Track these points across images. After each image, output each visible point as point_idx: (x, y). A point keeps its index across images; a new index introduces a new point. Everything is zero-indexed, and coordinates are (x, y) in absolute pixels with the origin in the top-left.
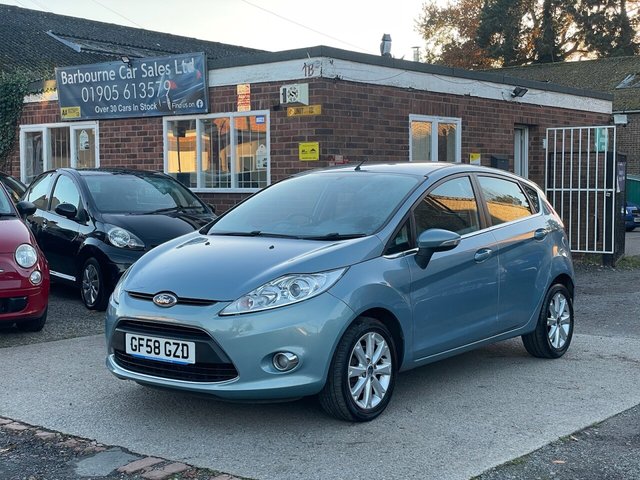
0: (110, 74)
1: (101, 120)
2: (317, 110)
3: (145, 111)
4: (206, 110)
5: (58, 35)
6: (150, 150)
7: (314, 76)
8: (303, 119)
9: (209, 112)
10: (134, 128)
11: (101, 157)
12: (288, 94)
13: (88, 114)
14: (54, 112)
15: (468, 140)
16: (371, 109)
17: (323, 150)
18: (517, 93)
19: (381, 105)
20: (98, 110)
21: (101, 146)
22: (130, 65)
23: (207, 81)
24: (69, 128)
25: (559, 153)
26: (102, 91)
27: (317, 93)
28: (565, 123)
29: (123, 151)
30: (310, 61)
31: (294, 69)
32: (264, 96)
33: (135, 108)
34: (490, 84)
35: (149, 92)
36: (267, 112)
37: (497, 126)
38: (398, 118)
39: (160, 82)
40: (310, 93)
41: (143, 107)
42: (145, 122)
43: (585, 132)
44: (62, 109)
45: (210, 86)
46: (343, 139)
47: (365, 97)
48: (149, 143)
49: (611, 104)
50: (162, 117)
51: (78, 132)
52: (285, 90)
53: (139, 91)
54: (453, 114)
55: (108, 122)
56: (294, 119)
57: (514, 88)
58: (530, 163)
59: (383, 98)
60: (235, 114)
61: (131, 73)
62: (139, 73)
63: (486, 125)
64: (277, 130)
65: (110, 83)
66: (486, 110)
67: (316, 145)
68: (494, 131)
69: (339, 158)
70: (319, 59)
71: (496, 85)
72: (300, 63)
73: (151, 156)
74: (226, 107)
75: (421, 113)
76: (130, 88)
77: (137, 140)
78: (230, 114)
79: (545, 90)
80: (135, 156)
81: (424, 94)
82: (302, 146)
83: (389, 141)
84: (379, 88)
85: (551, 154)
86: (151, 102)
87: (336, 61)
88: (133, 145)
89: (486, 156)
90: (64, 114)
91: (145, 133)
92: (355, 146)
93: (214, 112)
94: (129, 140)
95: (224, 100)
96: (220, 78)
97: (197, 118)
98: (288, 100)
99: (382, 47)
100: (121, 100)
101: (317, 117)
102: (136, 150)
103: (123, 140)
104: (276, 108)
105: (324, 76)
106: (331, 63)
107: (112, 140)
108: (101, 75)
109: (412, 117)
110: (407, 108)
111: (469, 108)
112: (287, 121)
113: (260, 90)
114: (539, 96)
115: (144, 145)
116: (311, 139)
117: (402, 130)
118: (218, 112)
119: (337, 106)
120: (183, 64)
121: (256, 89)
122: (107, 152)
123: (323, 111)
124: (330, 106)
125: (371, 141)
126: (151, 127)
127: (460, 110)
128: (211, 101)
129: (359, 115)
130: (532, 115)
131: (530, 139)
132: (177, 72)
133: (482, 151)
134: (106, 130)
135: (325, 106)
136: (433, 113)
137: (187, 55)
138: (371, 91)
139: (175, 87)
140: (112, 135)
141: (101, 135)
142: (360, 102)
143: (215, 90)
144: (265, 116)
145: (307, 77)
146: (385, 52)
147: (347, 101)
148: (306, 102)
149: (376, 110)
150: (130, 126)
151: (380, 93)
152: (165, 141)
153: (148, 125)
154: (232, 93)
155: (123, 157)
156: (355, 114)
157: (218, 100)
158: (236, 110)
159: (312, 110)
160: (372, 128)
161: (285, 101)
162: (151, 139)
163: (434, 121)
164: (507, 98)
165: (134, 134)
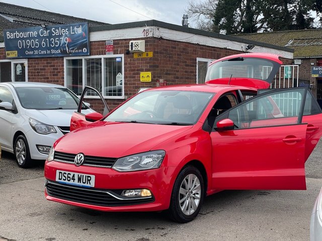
0: (35, 34)
1: (29, 58)
2: (151, 54)
3: (53, 54)
4: (89, 54)
5: (1, 13)
6: (57, 75)
7: (149, 36)
8: (142, 59)
9: (90, 55)
10: (47, 63)
11: (29, 79)
12: (134, 46)
13: (22, 55)
14: (2, 54)
16: (178, 54)
17: (153, 76)
18: (249, 48)
19: (182, 52)
20: (27, 53)
21: (29, 72)
22: (46, 28)
23: (89, 38)
24: (10, 63)
26: (29, 43)
27: (151, 45)
30: (147, 28)
31: (138, 33)
32: (121, 47)
33: (48, 52)
34: (236, 43)
35: (56, 43)
36: (123, 56)
38: (191, 59)
39: (62, 38)
40: (146, 45)
41: (53, 51)
42: (54, 60)
44: (7, 52)
45: (91, 41)
46: (164, 70)
47: (175, 48)
48: (56, 71)
49: (292, 54)
50: (63, 57)
51: (16, 65)
52: (132, 43)
53: (50, 43)
54: (218, 58)
55: (33, 60)
56: (138, 59)
57: (247, 45)
59: (184, 49)
60: (105, 56)
61: (46, 33)
62: (51, 33)
64: (128, 65)
65: (34, 38)
67: (149, 74)
69: (161, 81)
70: (152, 27)
71: (239, 43)
72: (142, 29)
73: (57, 78)
74: (100, 53)
76: (46, 41)
77: (49, 69)
78: (102, 57)
79: (262, 46)
80: (48, 78)
81: (204, 47)
82: (142, 74)
83: (186, 72)
84: (182, 43)
86: (57, 49)
87: (160, 29)
88: (47, 72)
90: (8, 55)
91: (54, 66)
92: (169, 74)
93: (93, 55)
94: (45, 69)
95: (98, 48)
96: (96, 37)
97: (83, 58)
98: (134, 49)
99: (183, 22)
100: (40, 48)
101: (150, 59)
102: (48, 75)
103: (41, 69)
104: (128, 53)
105: (154, 36)
106: (158, 29)
107: (35, 69)
108: (29, 34)
109: (197, 58)
110: (196, 54)
111: (226, 55)
112: (134, 60)
113: (118, 44)
114: (259, 49)
115: (54, 72)
116: (147, 70)
117: (193, 66)
118: (95, 55)
119: (161, 53)
120: (75, 28)
121: (116, 42)
122: (32, 75)
123: (153, 55)
124: (157, 53)
125: (178, 71)
126: (57, 63)
127: (221, 56)
128: (91, 49)
129: (172, 57)
132: (72, 33)
134: (32, 64)
135: (155, 52)
136: (208, 57)
137: (78, 24)
138: (178, 45)
139: (71, 41)
140: (35, 66)
141: (29, 67)
142: (172, 51)
143: (93, 43)
144: (121, 58)
145: (145, 37)
146: (184, 24)
147: (166, 50)
148: (143, 50)
149: (180, 55)
150: (45, 62)
151: (182, 46)
152: (65, 70)
153: (56, 61)
154: (103, 45)
155: (41, 79)
156: (170, 57)
157: (95, 49)
158: (105, 54)
159: (147, 55)
160: (178, 65)
161: (132, 49)
162: (57, 69)
163: (209, 61)
164: (244, 50)
165: (47, 66)
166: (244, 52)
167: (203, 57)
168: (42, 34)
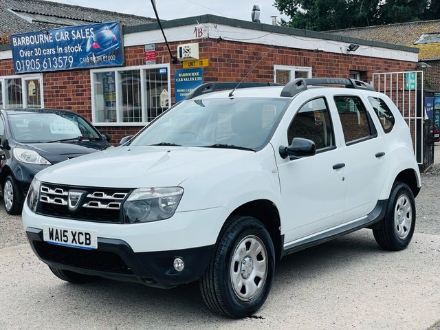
1: (45, 73)
2: (206, 63)
4: (122, 64)
5: (16, 11)
6: (81, 95)
7: (202, 37)
9: (124, 66)
10: (69, 79)
11: (45, 100)
12: (183, 51)
16: (246, 62)
18: (351, 48)
19: (253, 58)
21: (45, 92)
23: (121, 44)
24: (21, 79)
27: (205, 50)
28: (386, 69)
29: (61, 96)
30: (199, 26)
31: (187, 33)
32: (165, 53)
34: (332, 42)
36: (168, 65)
37: (337, 72)
38: (265, 68)
40: (200, 50)
42: (77, 74)
43: (400, 76)
45: (125, 45)
47: (241, 52)
48: (80, 89)
49: (417, 55)
50: (89, 69)
51: (28, 82)
52: (181, 48)
54: (306, 64)
55: (50, 74)
57: (349, 45)
59: (254, 53)
60: (144, 67)
63: (330, 72)
66: (329, 61)
68: (335, 76)
70: (210, 25)
71: (336, 43)
72: (192, 28)
73: (82, 99)
74: (137, 62)
77: (71, 87)
78: (141, 68)
79: (371, 46)
80: (70, 99)
81: (285, 50)
84: (251, 46)
87: (218, 26)
88: (69, 91)
91: (77, 82)
93: (128, 66)
94: (65, 87)
95: (135, 56)
96: (131, 40)
97: (116, 70)
98: (183, 56)
99: (253, 16)
101: (206, 69)
102: (70, 95)
103: (61, 87)
104: (175, 61)
105: (210, 37)
106: (216, 27)
107: (53, 88)
109: (274, 66)
110: (272, 60)
111: (317, 60)
113: (162, 49)
114: (367, 50)
115: (77, 91)
117: (268, 77)
118: (131, 65)
119: (221, 60)
121: (158, 47)
122: (49, 96)
123: (210, 64)
124: (215, 60)
126: (82, 78)
127: (311, 61)
128: (125, 57)
129: (237, 66)
130: (362, 64)
134: (48, 80)
135: (212, 60)
136: (292, 63)
138: (245, 48)
140: (53, 84)
141: (44, 84)
142: (237, 57)
143: (129, 49)
144: (166, 69)
145: (198, 38)
146: (255, 19)
147: (228, 56)
148: (197, 57)
149: (249, 62)
150: (66, 77)
151: (252, 49)
152: (92, 88)
153: (79, 76)
154: (141, 51)
155: (61, 100)
156: (234, 66)
157: (131, 57)
158: (145, 64)
159: (201, 63)
161: (181, 56)
162: (82, 87)
163: (292, 69)
164: (345, 52)
165: (69, 83)
166: (344, 55)
167: (283, 64)
168: (59, 38)
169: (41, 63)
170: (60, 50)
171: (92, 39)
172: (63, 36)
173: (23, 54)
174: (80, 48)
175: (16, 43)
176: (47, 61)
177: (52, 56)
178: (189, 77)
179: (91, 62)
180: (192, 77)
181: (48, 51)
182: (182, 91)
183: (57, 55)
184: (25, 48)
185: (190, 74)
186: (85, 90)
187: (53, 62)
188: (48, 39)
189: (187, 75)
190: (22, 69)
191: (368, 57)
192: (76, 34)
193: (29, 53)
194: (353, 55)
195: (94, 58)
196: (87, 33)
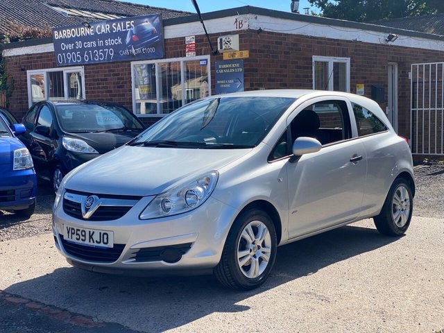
1: (86, 65)
2: (246, 54)
4: (162, 56)
5: (52, 5)
6: (122, 87)
7: (242, 29)
9: (165, 58)
10: (110, 71)
11: (87, 93)
12: (223, 43)
14: (52, 60)
15: (356, 74)
16: (285, 53)
17: (251, 84)
18: (390, 38)
19: (292, 49)
21: (86, 84)
23: (163, 34)
24: (62, 72)
25: (421, 82)
27: (246, 41)
28: (425, 60)
29: (102, 88)
30: (240, 17)
31: (227, 24)
32: (206, 45)
34: (371, 32)
36: (208, 57)
37: (375, 63)
38: (304, 59)
40: (240, 41)
42: (118, 66)
45: (166, 38)
46: (265, 75)
47: (280, 43)
48: (121, 81)
50: (130, 61)
51: (69, 75)
52: (221, 40)
54: (344, 55)
55: (92, 67)
57: (388, 35)
58: (399, 90)
59: (294, 44)
60: (184, 59)
63: (368, 63)
66: (368, 51)
68: (373, 67)
70: (248, 16)
71: (375, 33)
72: (233, 19)
73: (123, 91)
74: (178, 54)
75: (321, 55)
77: (112, 79)
78: (181, 59)
79: (410, 36)
80: (111, 91)
81: (323, 41)
83: (297, 76)
84: (291, 36)
85: (414, 83)
87: (259, 17)
88: (110, 83)
89: (368, 86)
91: (118, 75)
93: (168, 58)
94: (106, 80)
95: (175, 48)
96: (172, 32)
97: (156, 62)
98: (224, 47)
99: (292, 6)
101: (245, 60)
102: (111, 87)
103: (102, 80)
104: (215, 53)
105: (251, 28)
107: (94, 80)
109: (313, 56)
110: (311, 51)
111: (356, 50)
113: (202, 40)
114: (406, 40)
115: (118, 83)
117: (307, 68)
118: (171, 57)
119: (260, 51)
121: (199, 39)
122: (91, 88)
123: (250, 55)
124: (255, 51)
125: (285, 76)
126: (123, 70)
127: (349, 52)
129: (277, 57)
130: (401, 54)
131: (399, 72)
133: (365, 83)
134: (90, 72)
135: (251, 51)
136: (330, 55)
138: (285, 39)
140: (94, 76)
141: (86, 77)
142: (277, 48)
143: (169, 41)
144: (207, 60)
145: (238, 29)
146: (294, 10)
147: (268, 47)
148: (237, 48)
149: (288, 53)
150: (107, 69)
151: (291, 40)
152: (133, 80)
153: (120, 68)
154: (181, 43)
155: (102, 92)
156: (273, 57)
157: (171, 49)
158: (185, 56)
159: (241, 54)
160: (285, 67)
161: (221, 48)
162: (123, 79)
163: (331, 61)
164: (383, 43)
165: (110, 75)
166: (383, 45)
168: (100, 30)
169: (83, 57)
170: (100, 43)
171: (131, 31)
172: (105, 28)
173: (64, 46)
174: (119, 41)
175: (57, 35)
176: (88, 54)
177: (92, 49)
178: (230, 68)
179: (131, 55)
180: (232, 68)
181: (89, 45)
182: (222, 82)
183: (98, 48)
184: (67, 41)
185: (230, 65)
186: (126, 83)
187: (94, 55)
188: (89, 32)
189: (227, 66)
190: (64, 62)
191: (407, 48)
192: (116, 26)
193: (70, 46)
194: (392, 46)
195: (134, 51)
196: (127, 26)
